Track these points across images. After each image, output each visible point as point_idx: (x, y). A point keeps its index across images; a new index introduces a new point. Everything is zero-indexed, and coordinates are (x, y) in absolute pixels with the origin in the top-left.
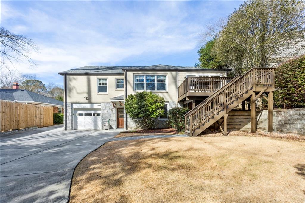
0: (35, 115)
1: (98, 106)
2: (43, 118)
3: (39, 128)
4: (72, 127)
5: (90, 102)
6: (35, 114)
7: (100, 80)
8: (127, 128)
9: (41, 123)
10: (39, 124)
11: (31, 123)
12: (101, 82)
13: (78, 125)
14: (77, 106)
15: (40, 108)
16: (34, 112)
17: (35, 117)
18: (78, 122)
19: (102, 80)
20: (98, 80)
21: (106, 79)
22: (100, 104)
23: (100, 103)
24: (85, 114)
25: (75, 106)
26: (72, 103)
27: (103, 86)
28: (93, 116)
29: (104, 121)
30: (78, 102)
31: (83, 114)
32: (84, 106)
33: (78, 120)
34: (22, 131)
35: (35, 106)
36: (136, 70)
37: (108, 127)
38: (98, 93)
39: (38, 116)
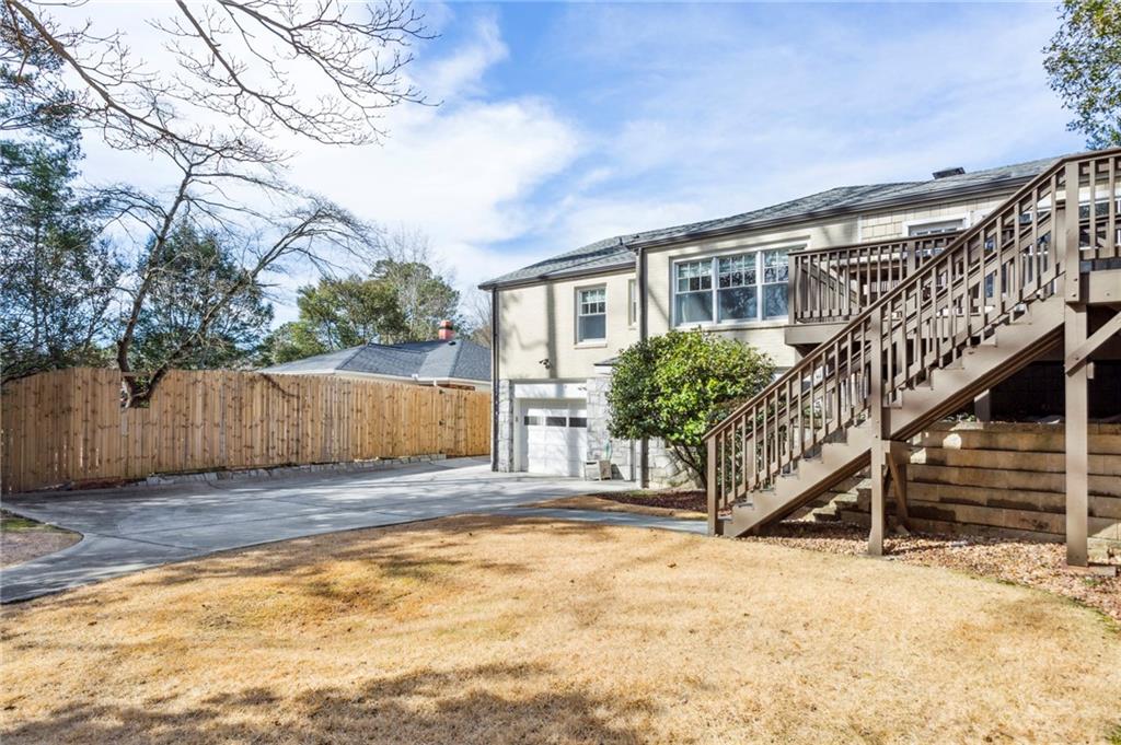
0: (439, 419)
1: (579, 389)
2: (466, 430)
3: (448, 457)
4: (511, 460)
5: (553, 376)
6: (439, 415)
7: (585, 294)
8: (645, 481)
9: (457, 442)
10: (452, 447)
11: (428, 444)
12: (590, 300)
13: (529, 455)
14: (524, 390)
15: (455, 399)
16: (439, 410)
17: (441, 424)
18: (530, 446)
19: (593, 292)
20: (580, 295)
21: (601, 289)
22: (584, 385)
23: (584, 381)
25: (520, 391)
26: (512, 383)
27: (594, 314)
28: (567, 428)
29: (595, 445)
30: (524, 377)
32: (542, 392)
33: (529, 441)
34: (402, 463)
35: (441, 392)
36: (672, 242)
37: (599, 471)
38: (580, 344)
39: (449, 422)
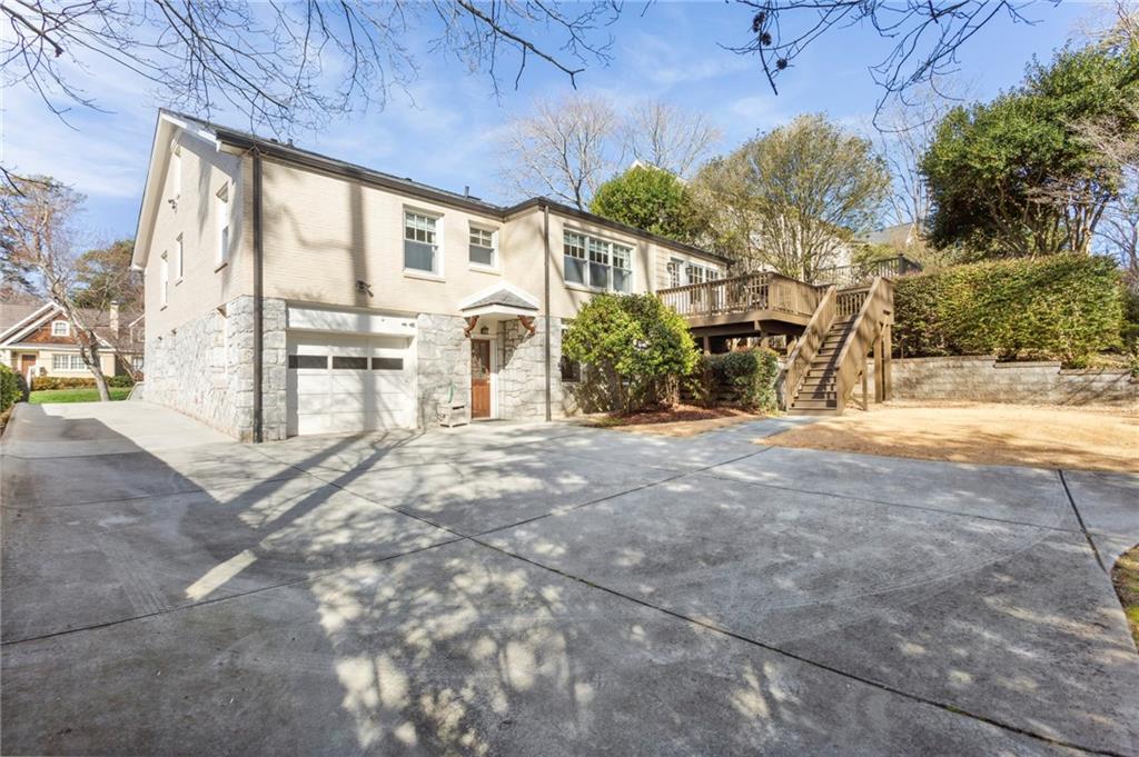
1: (404, 325)
7: (409, 215)
21: (432, 219)
22: (412, 321)
23: (413, 315)
24: (335, 359)
27: (421, 242)
31: (326, 358)
